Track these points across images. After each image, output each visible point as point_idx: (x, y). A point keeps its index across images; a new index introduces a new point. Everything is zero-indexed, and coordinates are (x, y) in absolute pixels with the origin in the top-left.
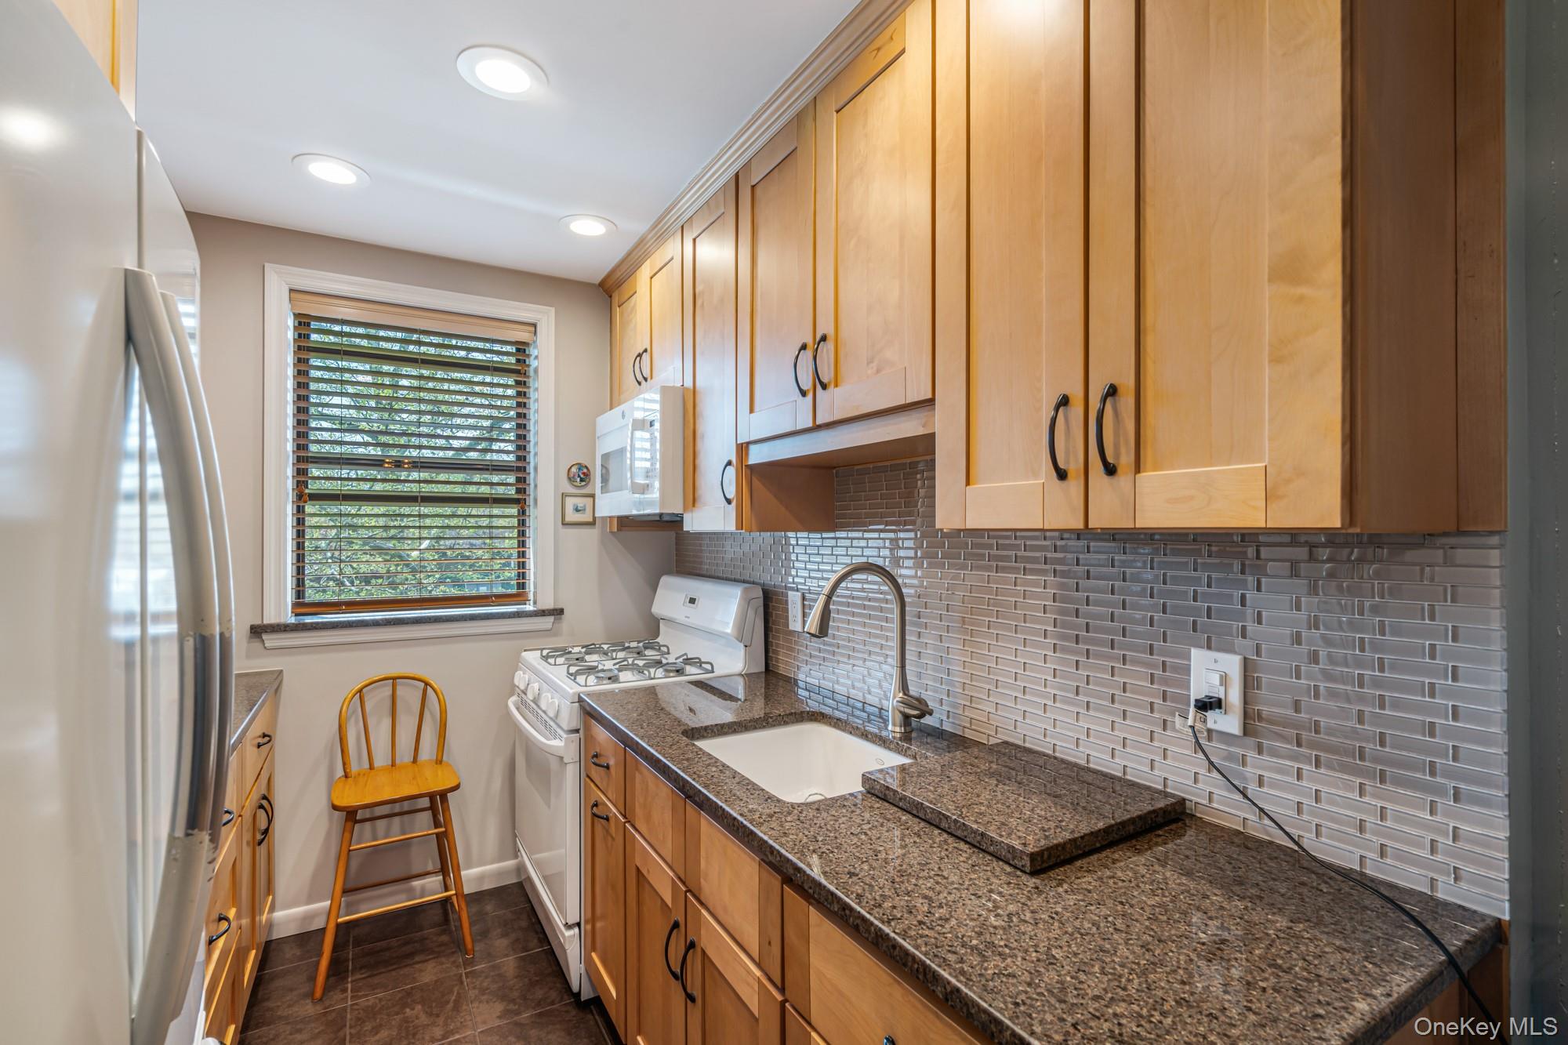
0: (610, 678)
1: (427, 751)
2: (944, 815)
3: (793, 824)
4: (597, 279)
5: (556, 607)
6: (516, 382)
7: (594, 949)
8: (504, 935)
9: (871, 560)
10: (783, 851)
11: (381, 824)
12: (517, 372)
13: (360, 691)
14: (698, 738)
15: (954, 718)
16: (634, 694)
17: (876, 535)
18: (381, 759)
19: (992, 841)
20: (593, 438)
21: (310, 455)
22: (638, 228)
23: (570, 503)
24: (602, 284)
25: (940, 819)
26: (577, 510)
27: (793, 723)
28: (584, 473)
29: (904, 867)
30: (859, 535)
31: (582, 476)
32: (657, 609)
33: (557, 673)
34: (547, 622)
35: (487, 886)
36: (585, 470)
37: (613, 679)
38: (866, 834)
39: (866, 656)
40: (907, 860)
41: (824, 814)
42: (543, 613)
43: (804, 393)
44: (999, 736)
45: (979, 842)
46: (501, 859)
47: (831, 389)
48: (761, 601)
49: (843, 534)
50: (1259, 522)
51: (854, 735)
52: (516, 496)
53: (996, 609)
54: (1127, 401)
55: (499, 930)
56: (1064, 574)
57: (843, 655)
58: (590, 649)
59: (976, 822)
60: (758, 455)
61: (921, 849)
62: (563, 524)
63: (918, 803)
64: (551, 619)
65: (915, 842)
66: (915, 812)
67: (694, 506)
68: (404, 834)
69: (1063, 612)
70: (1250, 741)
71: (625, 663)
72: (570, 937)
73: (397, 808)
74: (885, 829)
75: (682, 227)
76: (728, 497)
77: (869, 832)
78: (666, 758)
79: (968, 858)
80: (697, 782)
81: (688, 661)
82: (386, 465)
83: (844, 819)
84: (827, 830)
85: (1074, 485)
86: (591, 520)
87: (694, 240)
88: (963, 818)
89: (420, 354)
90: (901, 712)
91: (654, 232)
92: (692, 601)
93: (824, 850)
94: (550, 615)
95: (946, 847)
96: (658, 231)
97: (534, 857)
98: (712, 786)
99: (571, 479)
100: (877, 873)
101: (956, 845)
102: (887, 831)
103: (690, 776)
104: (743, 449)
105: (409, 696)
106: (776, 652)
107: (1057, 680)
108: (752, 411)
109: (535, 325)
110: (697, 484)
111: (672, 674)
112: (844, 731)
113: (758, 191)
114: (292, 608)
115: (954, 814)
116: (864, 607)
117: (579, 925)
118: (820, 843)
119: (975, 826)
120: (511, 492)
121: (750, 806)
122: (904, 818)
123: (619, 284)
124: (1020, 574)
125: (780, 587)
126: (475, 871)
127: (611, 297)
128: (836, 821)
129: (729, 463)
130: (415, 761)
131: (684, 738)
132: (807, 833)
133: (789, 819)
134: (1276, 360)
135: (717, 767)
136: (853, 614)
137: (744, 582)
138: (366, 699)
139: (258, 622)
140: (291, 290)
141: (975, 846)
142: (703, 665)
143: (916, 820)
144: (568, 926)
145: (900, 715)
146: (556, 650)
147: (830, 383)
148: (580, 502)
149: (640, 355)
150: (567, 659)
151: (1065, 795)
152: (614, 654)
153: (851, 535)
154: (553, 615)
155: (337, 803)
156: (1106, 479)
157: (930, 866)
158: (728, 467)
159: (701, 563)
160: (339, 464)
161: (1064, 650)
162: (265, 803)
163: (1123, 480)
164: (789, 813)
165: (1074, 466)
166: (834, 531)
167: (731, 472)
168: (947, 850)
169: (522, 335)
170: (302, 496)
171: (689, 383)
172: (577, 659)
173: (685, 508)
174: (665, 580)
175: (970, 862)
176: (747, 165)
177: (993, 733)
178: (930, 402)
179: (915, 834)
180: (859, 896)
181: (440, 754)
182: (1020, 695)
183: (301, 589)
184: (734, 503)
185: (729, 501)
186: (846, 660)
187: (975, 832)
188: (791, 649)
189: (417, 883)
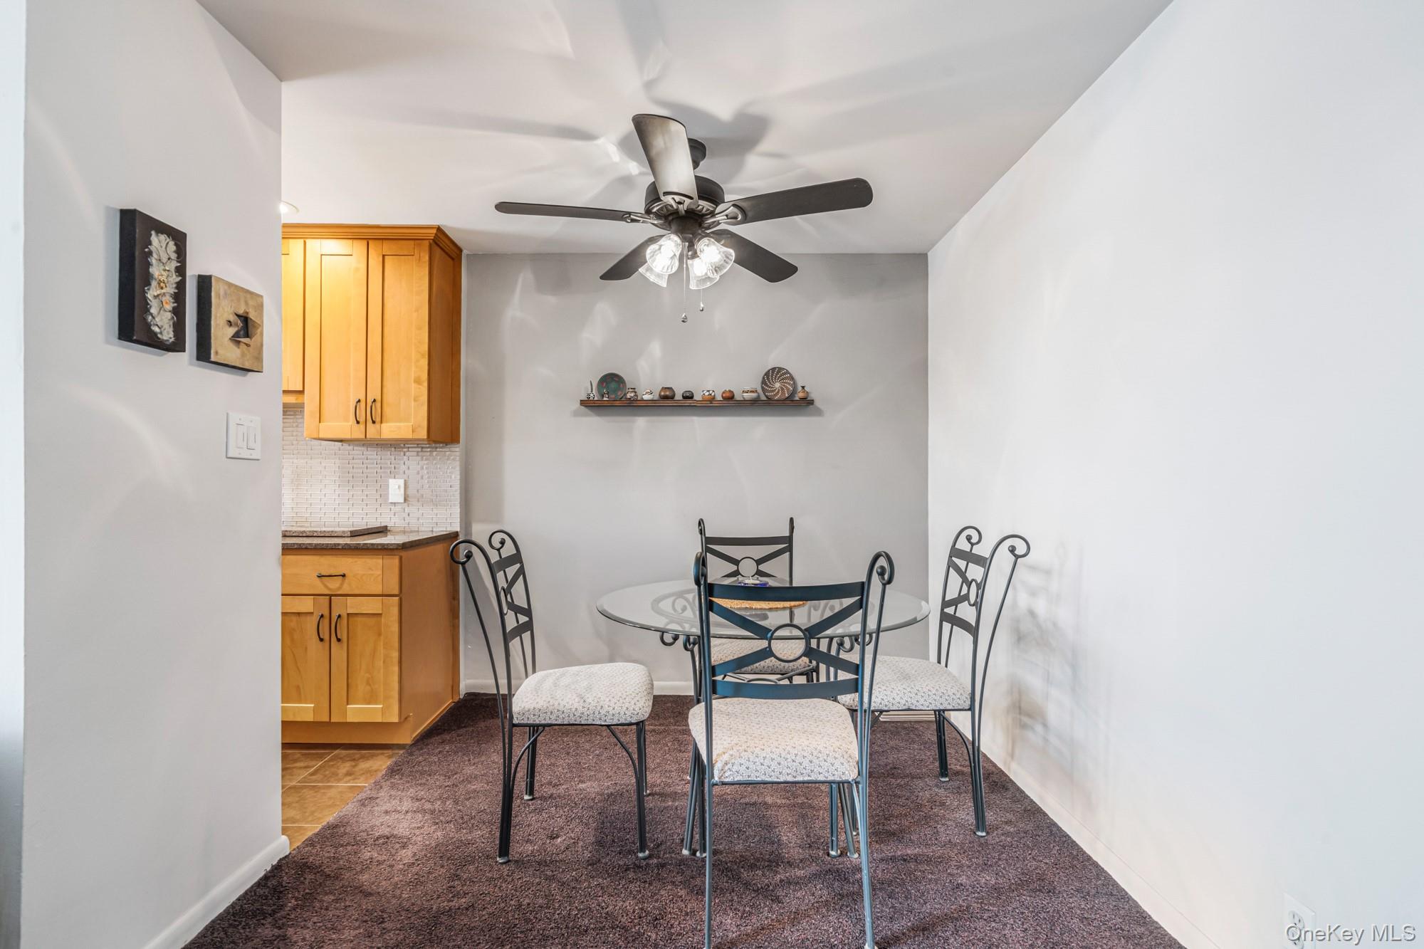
50: (411, 437)
54: (378, 404)
70: (406, 504)
85: (362, 426)
134: (415, 400)
156: (373, 425)
163: (377, 425)
165: (362, 419)
178: (302, 392)
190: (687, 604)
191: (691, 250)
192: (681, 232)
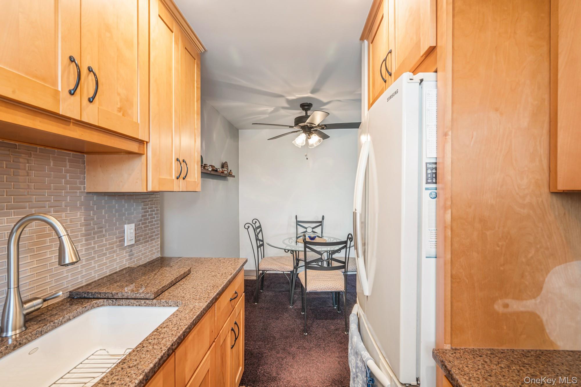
190: (292, 241)
191: (308, 138)
192: (305, 132)
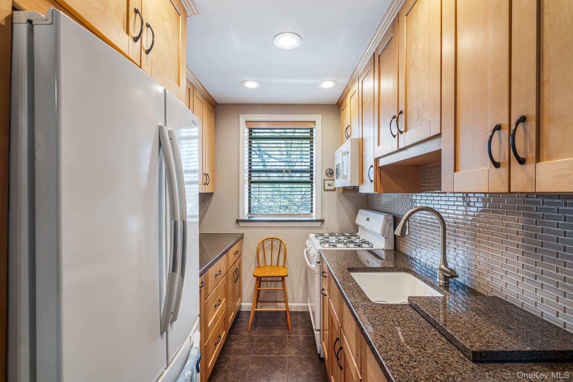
0: (333, 246)
1: (281, 263)
2: (437, 322)
3: (370, 311)
4: (336, 102)
5: (322, 219)
6: (310, 142)
7: (324, 341)
8: (302, 328)
9: (429, 206)
10: (359, 320)
11: (269, 283)
12: (309, 138)
13: (263, 241)
14: (351, 272)
15: (471, 281)
16: (338, 252)
17: (437, 195)
18: (269, 264)
19: (456, 340)
20: (333, 159)
21: (252, 170)
22: (345, 81)
23: (327, 182)
24: (337, 104)
25: (436, 324)
26: (329, 185)
27: (396, 271)
28: (331, 172)
29: (408, 340)
30: (430, 194)
31: (331, 173)
32: (357, 222)
33: (317, 242)
34: (319, 224)
35: (299, 310)
36: (332, 171)
37: (334, 246)
38: (399, 322)
39: (433, 248)
40: (411, 338)
41: (385, 310)
42: (317, 221)
43: (394, 136)
44: (493, 293)
45: (450, 339)
46: (303, 303)
47: (404, 133)
48: (392, 221)
49: (424, 194)
51: (421, 280)
52: (310, 181)
53: (492, 231)
54: (532, 125)
55: (300, 326)
56: (528, 215)
57: (423, 246)
58: (331, 235)
59: (452, 329)
60: (382, 163)
61: (421, 334)
62: (324, 190)
63: (428, 315)
64: (320, 223)
65: (420, 331)
66: (426, 318)
67: (362, 183)
68: (275, 287)
69: (527, 235)
71: (341, 241)
72: (317, 334)
73: (273, 279)
74: (409, 322)
75: (359, 77)
76: (371, 179)
77: (400, 322)
78: (336, 276)
79: (442, 345)
80: (342, 287)
81: (364, 242)
82: (283, 172)
83: (392, 314)
84: (383, 316)
85: (503, 171)
86: (334, 189)
87: (362, 81)
88: (445, 326)
89: (280, 136)
90: (442, 274)
91: (351, 81)
92: (368, 219)
93: (376, 324)
94: (319, 222)
95: (434, 337)
96: (352, 81)
97: (311, 304)
98: (346, 290)
99: (327, 174)
100: (394, 339)
101: (440, 337)
102: (409, 323)
103: (341, 284)
104: (377, 160)
105: (276, 244)
106: (399, 242)
107: (524, 270)
108: (379, 145)
109: (315, 122)
110: (363, 175)
111: (357, 247)
112: (418, 278)
113: (381, 57)
114: (247, 215)
115: (441, 323)
116: (432, 226)
117: (320, 330)
118: (376, 321)
119: (449, 331)
120: (308, 179)
121: (357, 300)
122: (421, 320)
123: (342, 102)
124: (504, 215)
125: (400, 216)
126: (296, 304)
127: (340, 107)
128: (388, 313)
129: (372, 166)
130: (277, 265)
131: (347, 271)
132: (373, 315)
133: (369, 308)
135: (353, 283)
136: (428, 229)
137: (385, 212)
138: (264, 244)
139: (238, 219)
140: (246, 122)
141: (449, 341)
142: (370, 244)
143: (426, 322)
144: (317, 330)
145: (443, 276)
146: (319, 234)
147: (403, 131)
148: (330, 182)
149: (347, 128)
150: (323, 237)
151: (515, 329)
152: (339, 237)
153: (427, 194)
154: (321, 222)
155: (254, 274)
156: (520, 167)
157: (420, 343)
158: (371, 168)
159: (374, 205)
160: (258, 172)
161: (528, 255)
162: (237, 271)
163: (529, 167)
164: (370, 306)
165: (503, 160)
166: (420, 193)
167: (372, 169)
168: (434, 338)
169: (312, 126)
170: (251, 182)
171: (361, 137)
172: (326, 238)
173: (360, 184)
174: (361, 211)
175: (443, 347)
176: (377, 49)
177: (490, 291)
178: (439, 135)
179: (422, 327)
180: (380, 346)
181: (284, 264)
182: (504, 275)
183: (250, 209)
184: (373, 182)
185: (372, 181)
186: (424, 248)
187: (449, 334)
188: (405, 242)
189: (279, 304)
